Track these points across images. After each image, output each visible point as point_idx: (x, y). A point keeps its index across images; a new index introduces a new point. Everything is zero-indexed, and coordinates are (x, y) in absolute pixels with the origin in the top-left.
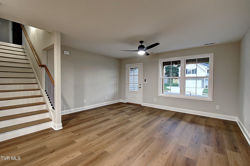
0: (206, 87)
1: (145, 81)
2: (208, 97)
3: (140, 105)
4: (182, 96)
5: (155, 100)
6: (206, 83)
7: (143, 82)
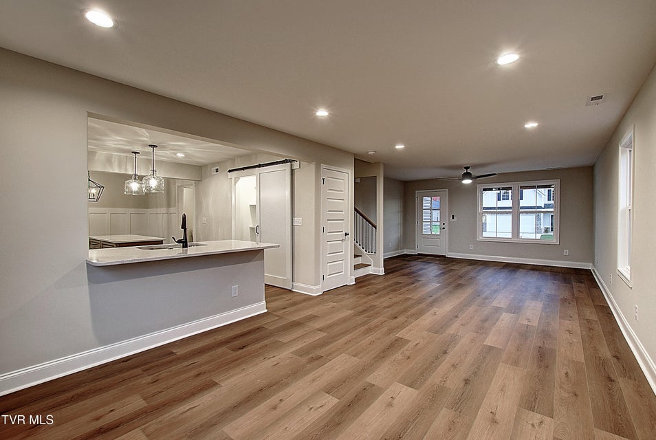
0: (546, 231)
1: (453, 218)
2: (553, 237)
3: (444, 256)
4: (515, 240)
5: (471, 246)
6: (546, 222)
7: (449, 219)
